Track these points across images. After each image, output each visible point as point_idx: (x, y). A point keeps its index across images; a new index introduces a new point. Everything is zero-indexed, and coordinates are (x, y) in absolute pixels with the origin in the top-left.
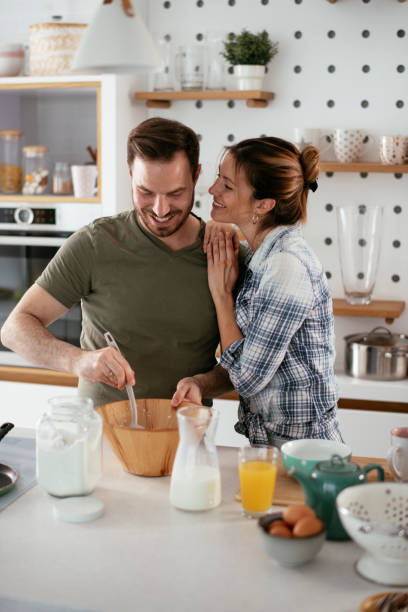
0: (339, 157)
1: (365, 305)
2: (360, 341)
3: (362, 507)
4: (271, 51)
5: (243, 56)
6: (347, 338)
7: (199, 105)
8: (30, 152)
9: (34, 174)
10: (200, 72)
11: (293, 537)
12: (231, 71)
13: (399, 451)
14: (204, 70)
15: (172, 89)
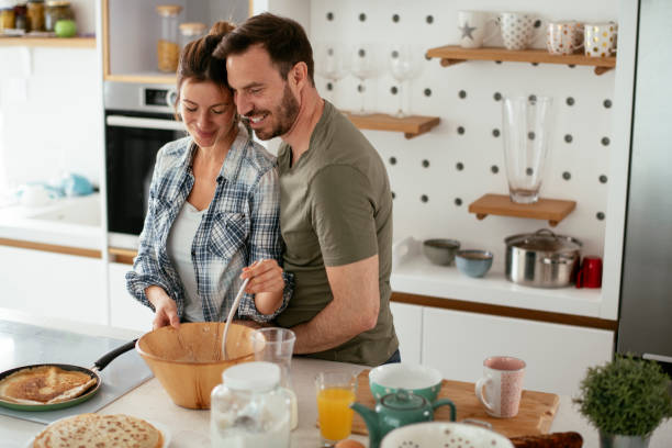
0: (506, 43)
3: (416, 447)
6: (508, 240)
8: (187, 30)
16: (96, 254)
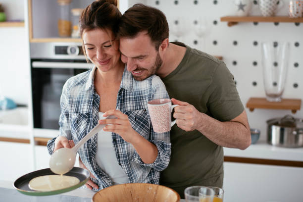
0: (262, 13)
1: (278, 102)
2: (276, 124)
6: (268, 122)
8: (76, 12)
9: (78, 25)
16: (27, 141)
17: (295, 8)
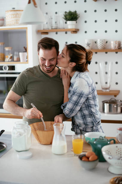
0: (99, 48)
1: (108, 92)
2: (107, 103)
3: (109, 152)
4: (78, 17)
5: (70, 18)
6: (103, 102)
7: (57, 33)
8: (7, 49)
9: (8, 55)
10: (56, 24)
11: (89, 161)
12: (66, 23)
13: (120, 134)
14: (58, 23)
15: (49, 29)
17: (114, 45)
